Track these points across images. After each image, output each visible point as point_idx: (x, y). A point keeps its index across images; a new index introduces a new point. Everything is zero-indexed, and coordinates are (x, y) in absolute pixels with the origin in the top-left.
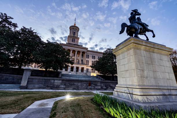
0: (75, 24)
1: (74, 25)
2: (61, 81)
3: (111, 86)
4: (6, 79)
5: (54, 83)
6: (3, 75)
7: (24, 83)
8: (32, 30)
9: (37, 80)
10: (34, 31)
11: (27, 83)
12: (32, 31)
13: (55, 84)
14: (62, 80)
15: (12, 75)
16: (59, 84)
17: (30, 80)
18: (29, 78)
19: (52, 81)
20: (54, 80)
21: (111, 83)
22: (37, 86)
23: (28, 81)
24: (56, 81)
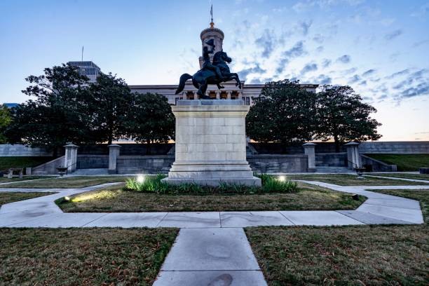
0: (212, 24)
1: (210, 26)
2: (162, 161)
3: (258, 165)
4: (94, 162)
5: (152, 163)
6: (88, 156)
7: (112, 166)
8: (113, 75)
9: (128, 161)
10: (116, 79)
11: (117, 166)
12: (114, 78)
13: (154, 165)
14: (164, 159)
15: (101, 156)
16: (160, 165)
17: (119, 161)
18: (117, 159)
19: (150, 161)
20: (152, 159)
21: (256, 160)
22: (129, 169)
23: (117, 163)
24: (155, 161)
